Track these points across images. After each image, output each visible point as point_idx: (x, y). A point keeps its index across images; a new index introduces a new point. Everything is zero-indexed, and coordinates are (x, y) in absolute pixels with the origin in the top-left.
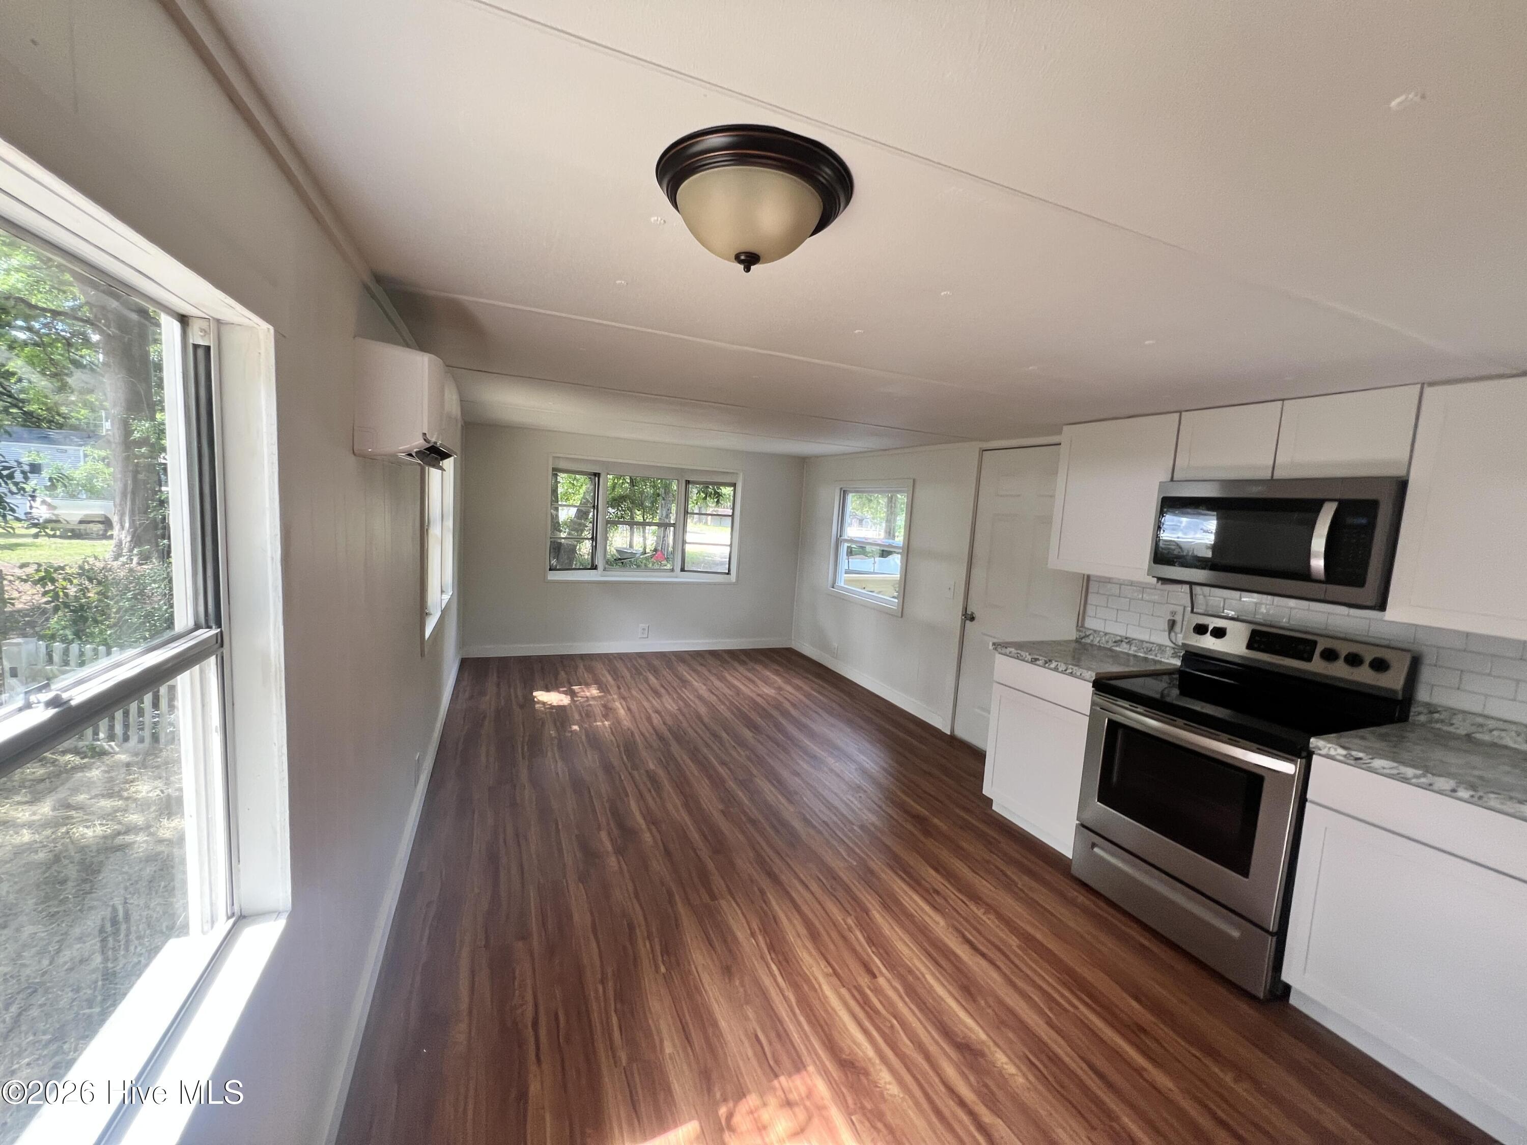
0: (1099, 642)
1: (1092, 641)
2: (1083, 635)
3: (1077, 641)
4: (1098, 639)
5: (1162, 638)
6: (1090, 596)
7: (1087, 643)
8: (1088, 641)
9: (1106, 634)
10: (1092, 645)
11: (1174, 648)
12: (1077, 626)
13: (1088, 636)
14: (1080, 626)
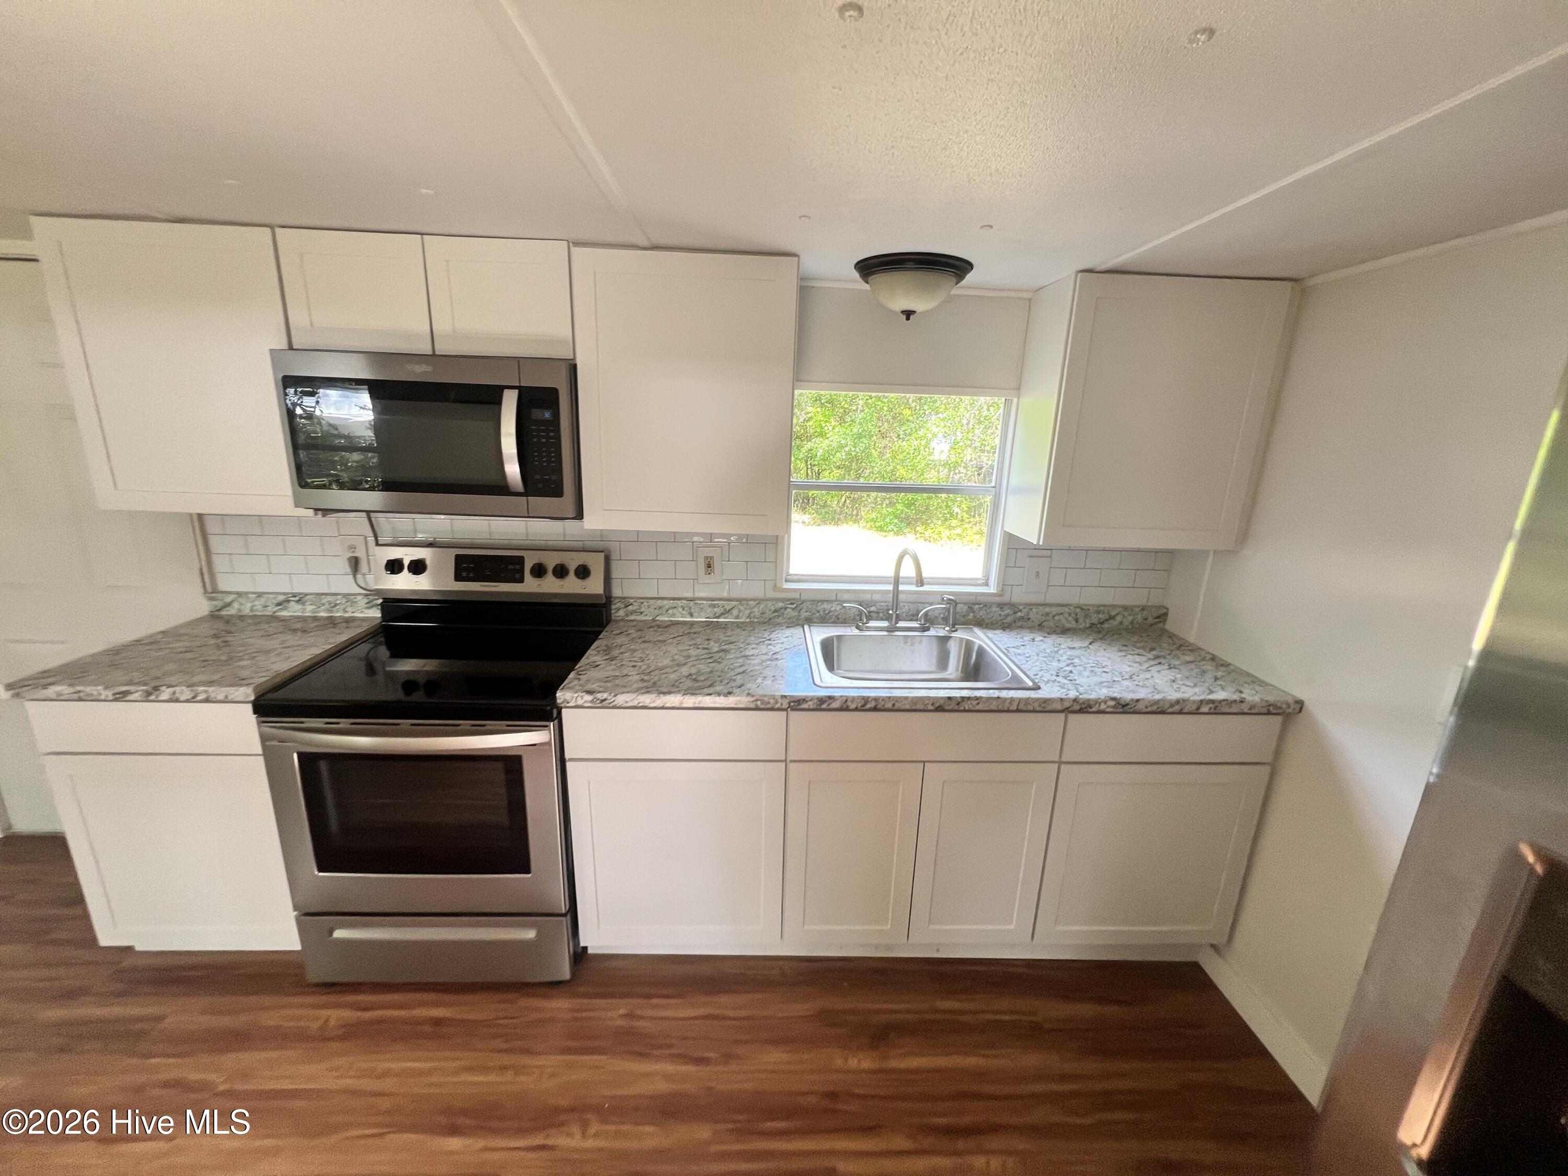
0: (251, 610)
1: (240, 610)
2: (219, 604)
3: (214, 616)
4: (249, 605)
5: (346, 585)
6: (213, 541)
7: (232, 616)
8: (232, 611)
9: (260, 595)
10: (241, 618)
11: (367, 595)
12: (206, 592)
13: (229, 605)
14: (211, 590)
